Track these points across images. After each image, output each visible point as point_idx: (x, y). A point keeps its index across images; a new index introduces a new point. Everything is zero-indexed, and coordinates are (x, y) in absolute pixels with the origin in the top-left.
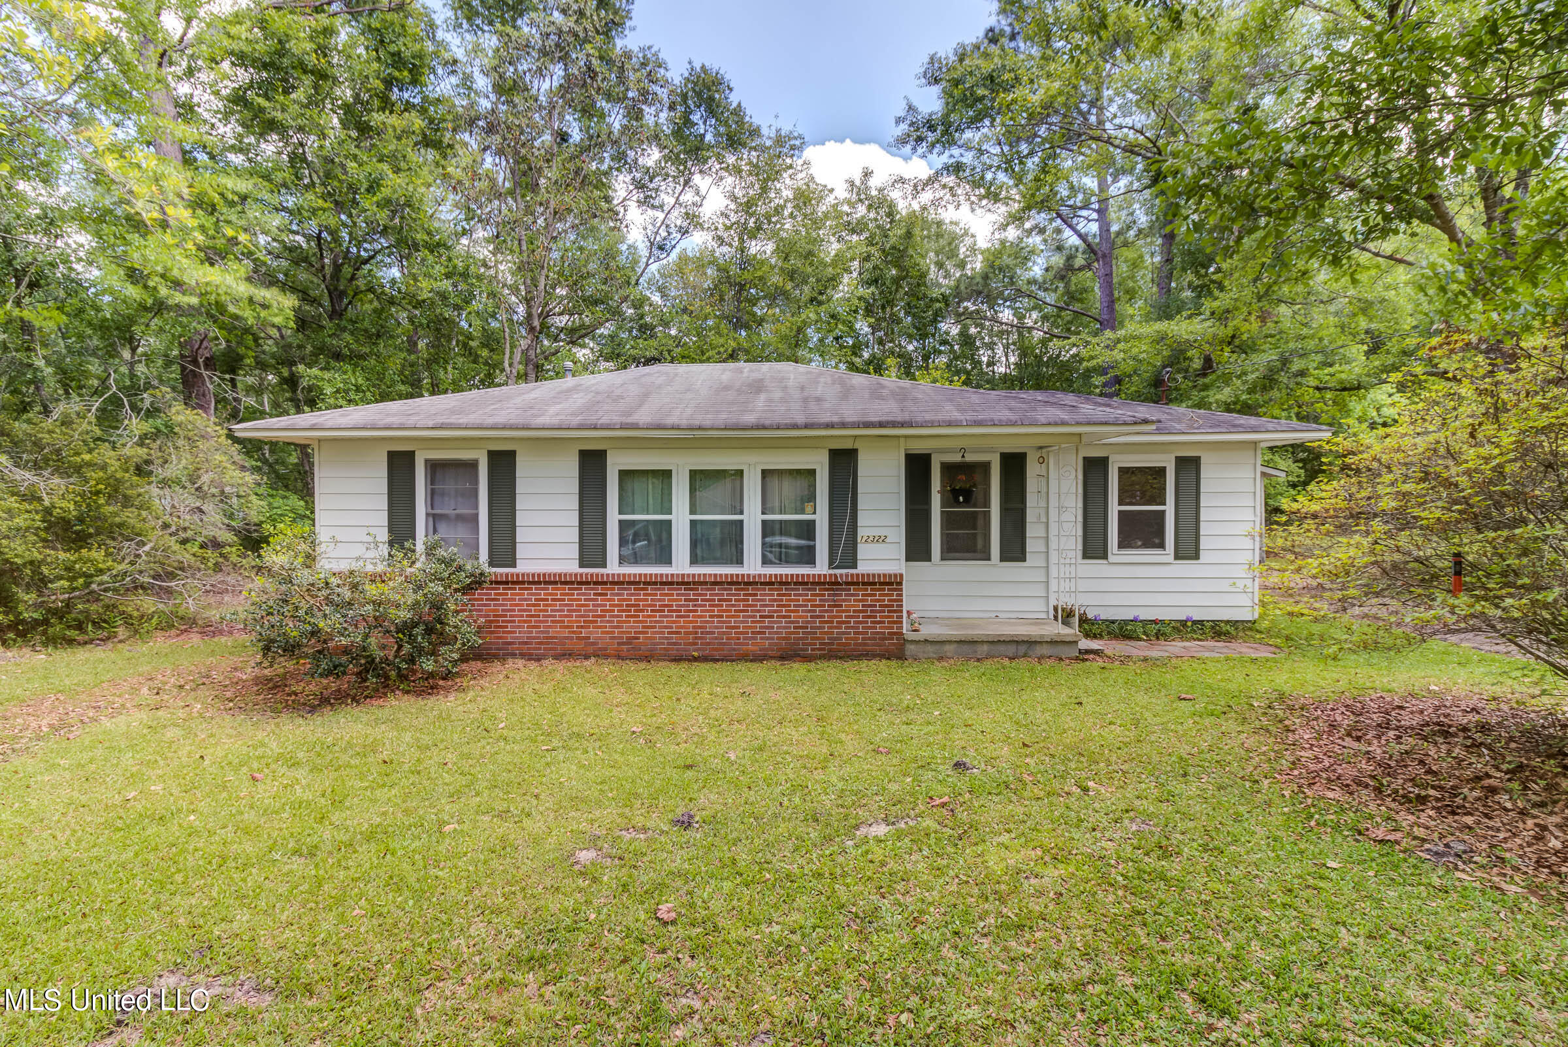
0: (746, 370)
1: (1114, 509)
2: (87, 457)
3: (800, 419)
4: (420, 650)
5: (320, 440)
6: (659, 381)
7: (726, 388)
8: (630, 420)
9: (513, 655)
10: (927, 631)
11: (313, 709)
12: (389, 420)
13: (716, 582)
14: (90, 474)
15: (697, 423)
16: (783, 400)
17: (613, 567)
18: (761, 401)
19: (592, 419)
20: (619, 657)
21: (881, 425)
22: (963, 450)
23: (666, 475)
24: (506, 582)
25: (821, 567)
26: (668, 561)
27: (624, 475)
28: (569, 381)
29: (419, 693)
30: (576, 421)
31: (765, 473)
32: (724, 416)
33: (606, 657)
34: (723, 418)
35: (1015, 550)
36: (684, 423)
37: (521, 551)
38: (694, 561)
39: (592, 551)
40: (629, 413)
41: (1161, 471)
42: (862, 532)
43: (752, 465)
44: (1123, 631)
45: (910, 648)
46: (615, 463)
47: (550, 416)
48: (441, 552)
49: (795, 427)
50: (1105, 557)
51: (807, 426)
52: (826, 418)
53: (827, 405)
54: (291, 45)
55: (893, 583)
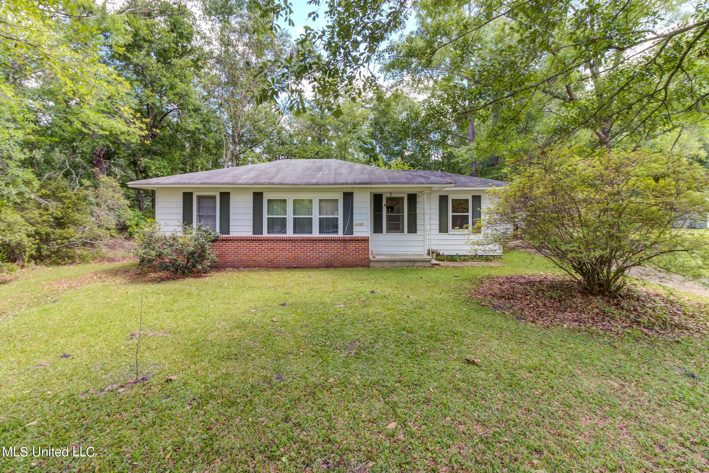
0: (318, 162)
1: (450, 214)
2: (64, 194)
3: (332, 181)
4: (197, 262)
5: (158, 188)
6: (284, 166)
7: (308, 169)
8: (272, 181)
9: (228, 267)
10: (378, 258)
11: (159, 282)
12: (184, 181)
13: (303, 240)
14: (66, 201)
15: (295, 182)
16: (328, 174)
17: (265, 234)
18: (319, 175)
19: (258, 181)
20: (267, 267)
21: (360, 184)
22: (391, 193)
23: (284, 201)
24: (226, 240)
25: (340, 234)
26: (285, 232)
27: (269, 201)
28: (250, 166)
29: (196, 277)
30: (252, 181)
31: (321, 201)
32: (305, 180)
33: (263, 267)
34: (305, 181)
35: (413, 229)
36: (291, 182)
37: (231, 229)
38: (295, 232)
39: (257, 228)
40: (272, 179)
41: (467, 201)
42: (355, 222)
43: (316, 197)
44: (452, 259)
45: (372, 264)
46: (266, 197)
47: (243, 179)
48: (203, 228)
49: (330, 184)
50: (447, 232)
51: (334, 184)
52: (341, 181)
53: (343, 176)
54: (140, 32)
55: (366, 240)
